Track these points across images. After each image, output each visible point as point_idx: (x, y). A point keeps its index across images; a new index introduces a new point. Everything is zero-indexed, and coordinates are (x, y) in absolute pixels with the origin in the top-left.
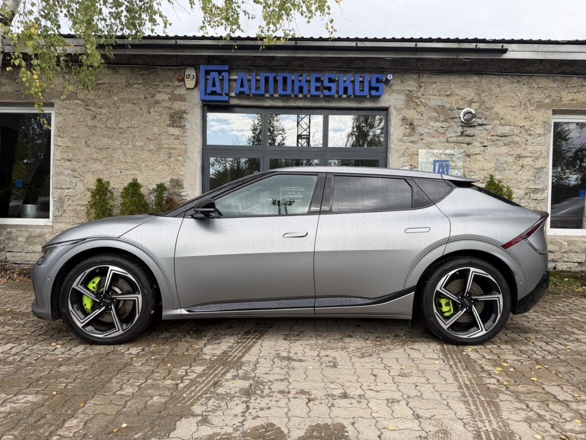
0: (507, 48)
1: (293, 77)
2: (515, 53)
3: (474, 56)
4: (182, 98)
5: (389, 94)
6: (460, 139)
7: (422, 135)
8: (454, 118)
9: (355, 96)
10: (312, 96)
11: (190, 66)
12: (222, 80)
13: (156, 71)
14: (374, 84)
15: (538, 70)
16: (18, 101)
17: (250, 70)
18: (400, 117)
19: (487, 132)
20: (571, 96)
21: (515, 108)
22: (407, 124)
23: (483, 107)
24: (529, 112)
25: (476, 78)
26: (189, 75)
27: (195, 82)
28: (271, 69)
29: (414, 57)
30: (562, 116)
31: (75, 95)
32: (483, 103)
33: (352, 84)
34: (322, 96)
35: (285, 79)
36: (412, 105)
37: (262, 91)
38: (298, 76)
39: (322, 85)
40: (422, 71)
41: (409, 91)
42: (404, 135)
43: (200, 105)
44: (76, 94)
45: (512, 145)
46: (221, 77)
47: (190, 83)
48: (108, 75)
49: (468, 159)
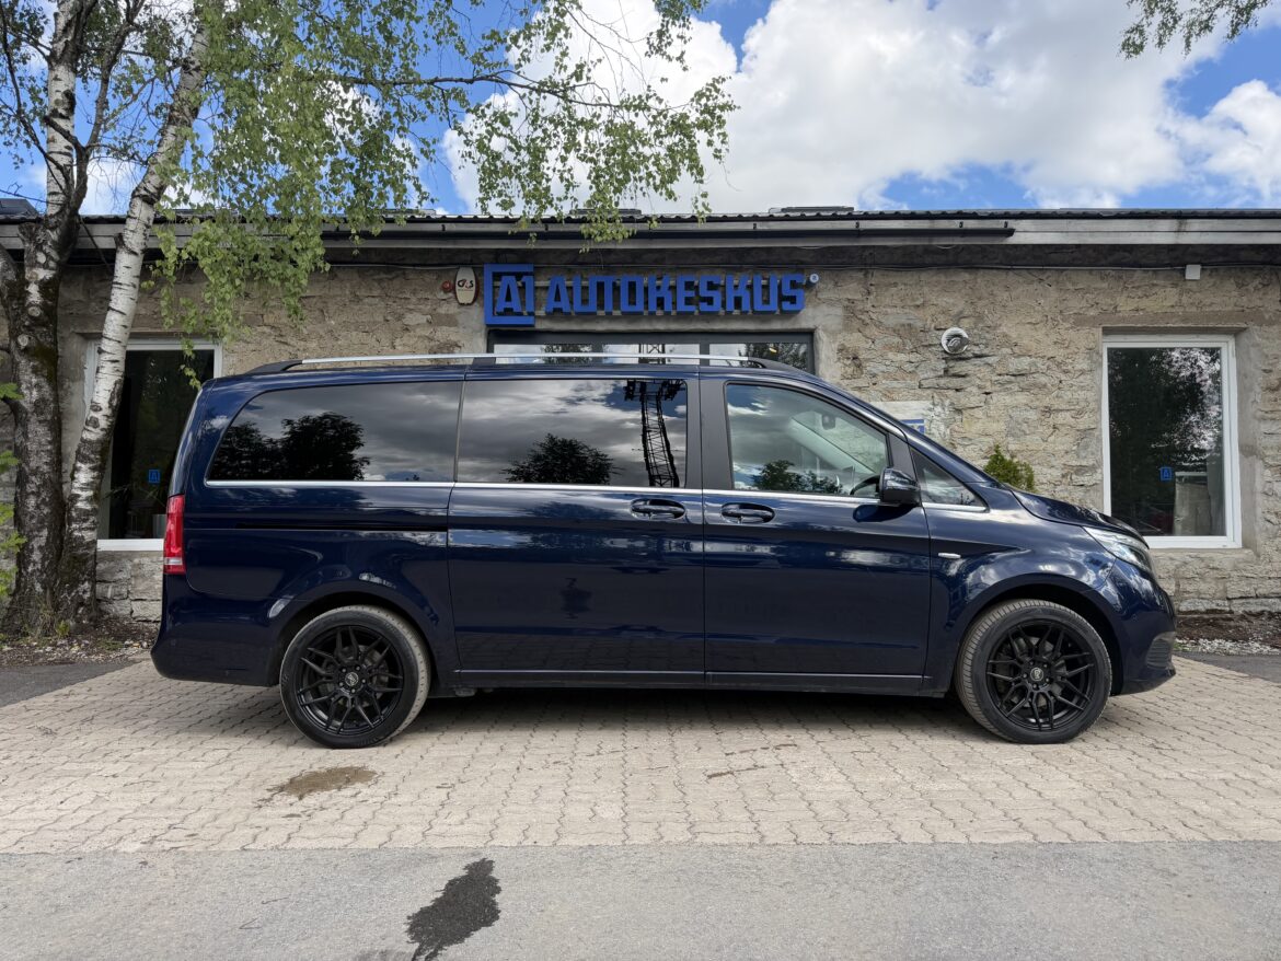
0: (1014, 227)
1: (645, 282)
2: (1027, 235)
3: (958, 241)
4: (451, 321)
5: (815, 307)
6: (943, 382)
7: (874, 376)
8: (930, 345)
9: (754, 312)
10: (678, 313)
11: (464, 264)
12: (522, 288)
13: (404, 274)
14: (787, 291)
15: (1074, 260)
16: (159, 331)
17: (570, 270)
18: (835, 346)
19: (990, 369)
20: (1133, 304)
21: (1037, 326)
22: (848, 358)
23: (981, 325)
24: (1062, 332)
25: (966, 276)
26: (464, 281)
27: (473, 292)
28: (609, 269)
29: (856, 244)
30: (1120, 338)
31: (260, 317)
32: (980, 317)
33: (748, 293)
34: (696, 312)
35: (632, 286)
36: (856, 324)
37: (592, 306)
38: (655, 277)
39: (697, 293)
40: (871, 265)
41: (849, 300)
42: (844, 377)
43: (483, 331)
44: (262, 315)
45: (1036, 391)
46: (520, 284)
47: (466, 295)
48: (318, 281)
49: (957, 417)
